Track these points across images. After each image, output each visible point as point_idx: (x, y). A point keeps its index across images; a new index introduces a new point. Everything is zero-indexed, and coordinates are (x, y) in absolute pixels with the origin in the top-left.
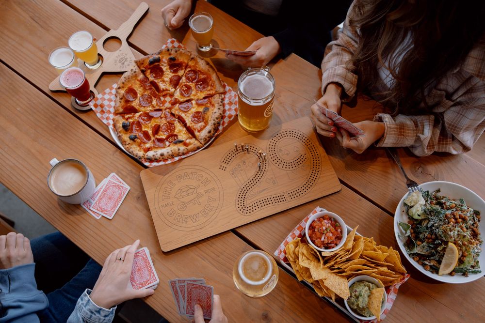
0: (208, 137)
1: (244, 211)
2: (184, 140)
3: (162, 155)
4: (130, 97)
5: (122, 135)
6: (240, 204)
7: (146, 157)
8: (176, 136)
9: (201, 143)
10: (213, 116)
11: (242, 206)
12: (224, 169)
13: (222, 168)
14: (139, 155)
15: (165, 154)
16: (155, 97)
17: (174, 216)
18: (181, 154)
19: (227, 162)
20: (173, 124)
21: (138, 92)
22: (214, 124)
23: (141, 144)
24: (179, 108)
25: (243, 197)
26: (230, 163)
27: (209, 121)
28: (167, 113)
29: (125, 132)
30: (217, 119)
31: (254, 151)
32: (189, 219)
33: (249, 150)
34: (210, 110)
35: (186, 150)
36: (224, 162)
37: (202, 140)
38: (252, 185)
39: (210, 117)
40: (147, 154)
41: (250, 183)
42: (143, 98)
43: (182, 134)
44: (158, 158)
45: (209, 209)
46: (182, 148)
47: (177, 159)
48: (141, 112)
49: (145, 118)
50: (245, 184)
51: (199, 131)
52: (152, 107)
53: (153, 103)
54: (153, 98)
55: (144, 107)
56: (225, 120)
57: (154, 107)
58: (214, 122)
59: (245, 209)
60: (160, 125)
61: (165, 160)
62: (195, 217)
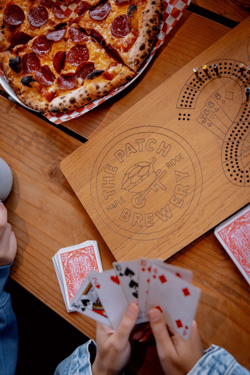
0: (142, 57)
1: (243, 179)
2: (104, 69)
3: (73, 101)
4: (13, 20)
5: (13, 80)
6: (232, 170)
7: (50, 108)
8: (92, 64)
9: (132, 70)
10: (145, 18)
11: (237, 172)
12: (186, 117)
13: (182, 117)
14: (39, 107)
15: (78, 98)
16: (49, 7)
17: (131, 219)
18: (102, 94)
19: (188, 104)
20: (85, 46)
21: (23, 7)
22: (148, 32)
23: (41, 89)
24: (91, 18)
25: (233, 155)
26: (193, 105)
27: (139, 29)
28: (74, 30)
29: (16, 74)
30: (152, 21)
31: (227, 70)
32: (156, 219)
33: (219, 71)
34: (139, 8)
35: (109, 86)
36: (183, 106)
37: (133, 65)
38: (242, 131)
39: (140, 22)
40: (50, 104)
41: (239, 128)
42: (33, 16)
43: (100, 59)
44: (67, 107)
45: (182, 193)
46: (102, 84)
47: (96, 103)
48: (36, 37)
49: (42, 45)
50: (230, 132)
51: (126, 50)
52: (49, 24)
53: (50, 18)
54: (47, 9)
55: (39, 28)
56: (167, 21)
57: (53, 23)
58: (148, 27)
59: (242, 174)
60: (65, 52)
61: (79, 109)
62: (164, 212)
